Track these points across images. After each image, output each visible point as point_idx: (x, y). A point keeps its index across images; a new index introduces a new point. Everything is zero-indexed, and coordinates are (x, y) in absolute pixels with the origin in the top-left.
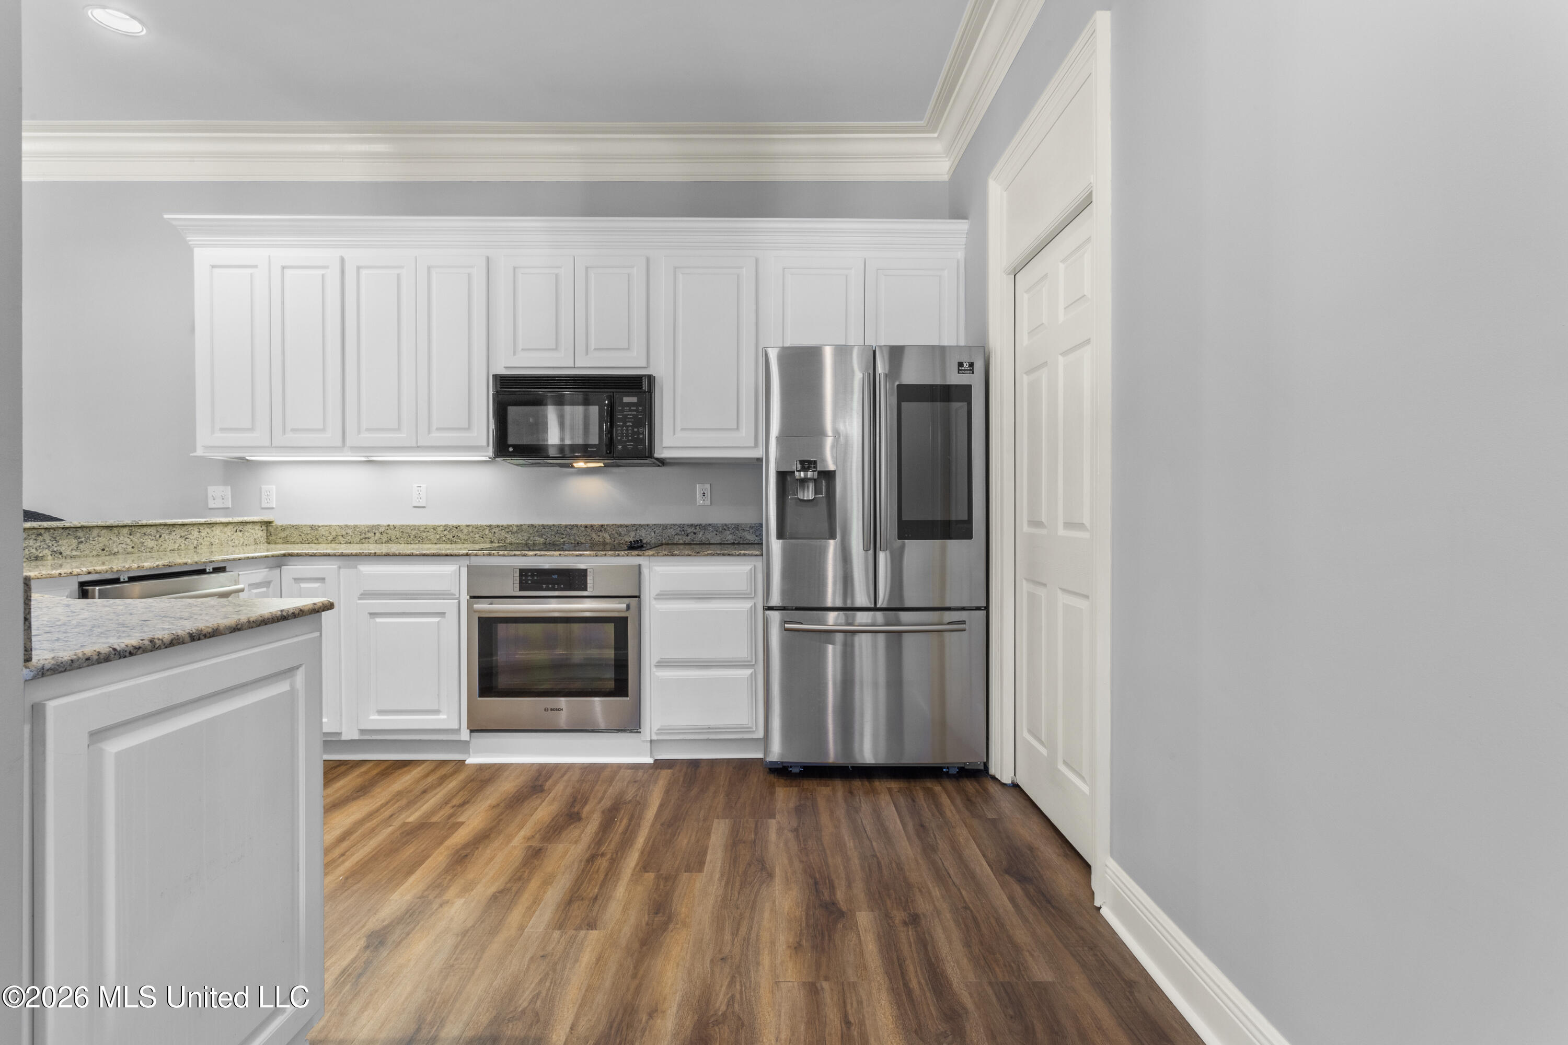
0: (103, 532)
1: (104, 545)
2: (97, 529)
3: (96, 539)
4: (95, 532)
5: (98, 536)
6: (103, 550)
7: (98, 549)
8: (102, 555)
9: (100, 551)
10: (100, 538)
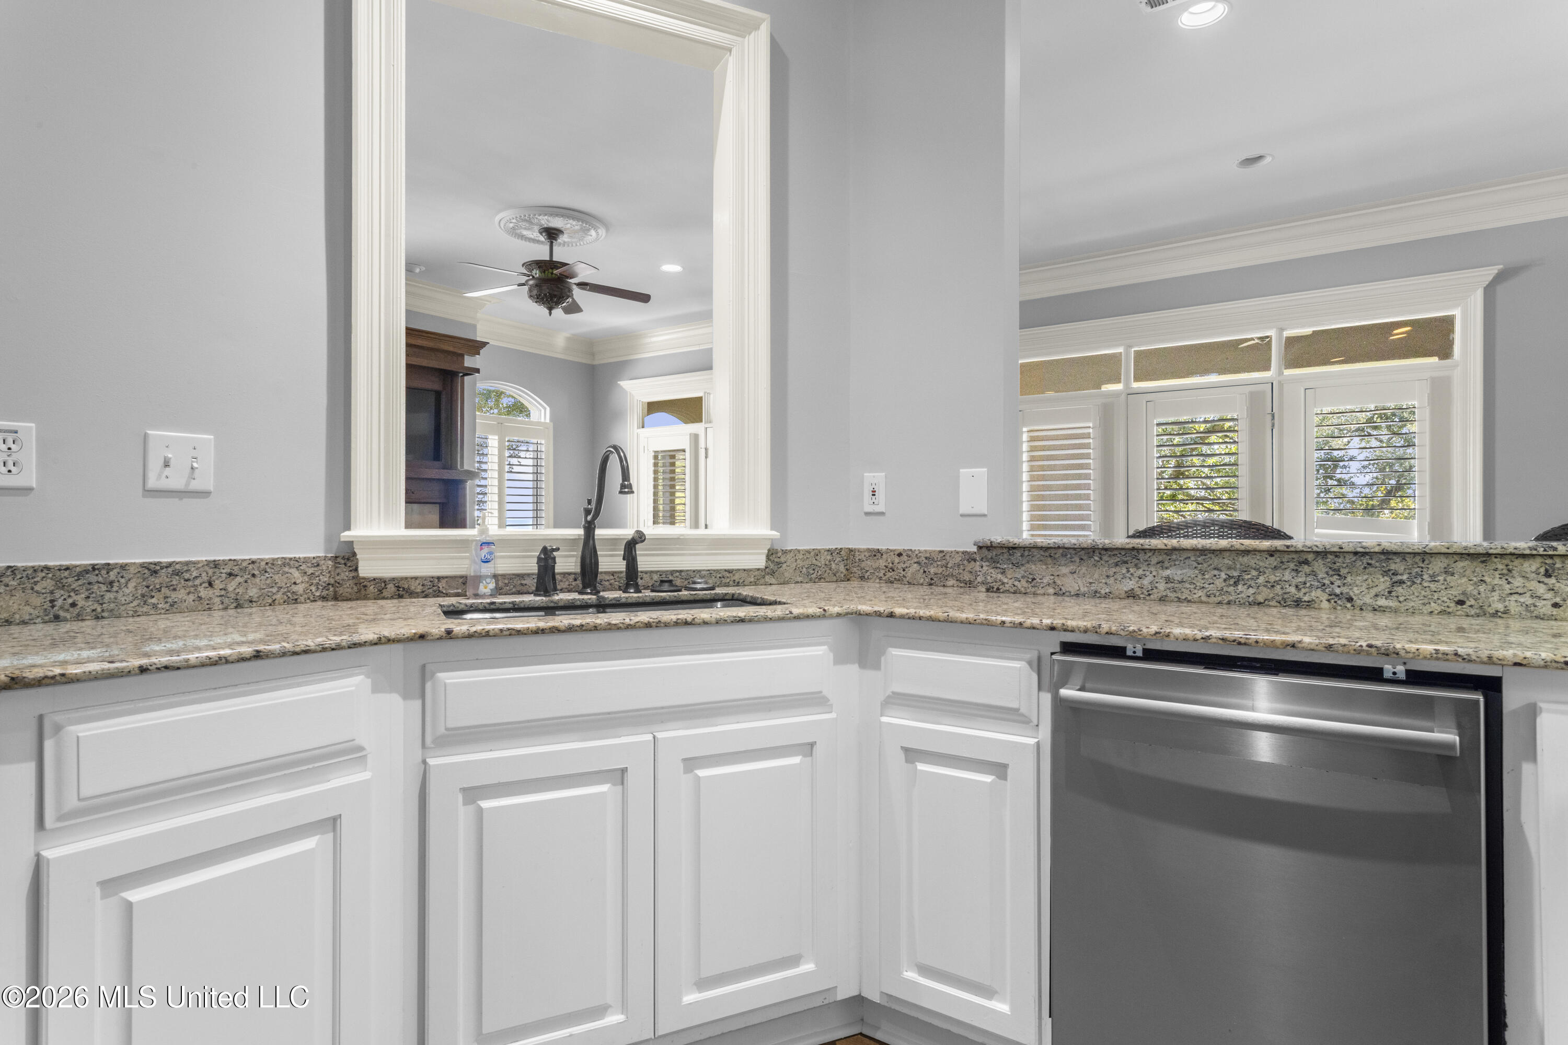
0: (1461, 564)
1: (1464, 593)
2: (1443, 558)
3: (1441, 578)
4: (1438, 565)
5: (1446, 572)
6: (1461, 603)
7: (1445, 599)
8: (1459, 613)
9: (1453, 605)
10: (1449, 578)
